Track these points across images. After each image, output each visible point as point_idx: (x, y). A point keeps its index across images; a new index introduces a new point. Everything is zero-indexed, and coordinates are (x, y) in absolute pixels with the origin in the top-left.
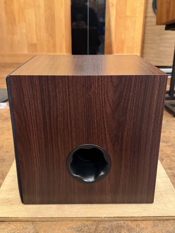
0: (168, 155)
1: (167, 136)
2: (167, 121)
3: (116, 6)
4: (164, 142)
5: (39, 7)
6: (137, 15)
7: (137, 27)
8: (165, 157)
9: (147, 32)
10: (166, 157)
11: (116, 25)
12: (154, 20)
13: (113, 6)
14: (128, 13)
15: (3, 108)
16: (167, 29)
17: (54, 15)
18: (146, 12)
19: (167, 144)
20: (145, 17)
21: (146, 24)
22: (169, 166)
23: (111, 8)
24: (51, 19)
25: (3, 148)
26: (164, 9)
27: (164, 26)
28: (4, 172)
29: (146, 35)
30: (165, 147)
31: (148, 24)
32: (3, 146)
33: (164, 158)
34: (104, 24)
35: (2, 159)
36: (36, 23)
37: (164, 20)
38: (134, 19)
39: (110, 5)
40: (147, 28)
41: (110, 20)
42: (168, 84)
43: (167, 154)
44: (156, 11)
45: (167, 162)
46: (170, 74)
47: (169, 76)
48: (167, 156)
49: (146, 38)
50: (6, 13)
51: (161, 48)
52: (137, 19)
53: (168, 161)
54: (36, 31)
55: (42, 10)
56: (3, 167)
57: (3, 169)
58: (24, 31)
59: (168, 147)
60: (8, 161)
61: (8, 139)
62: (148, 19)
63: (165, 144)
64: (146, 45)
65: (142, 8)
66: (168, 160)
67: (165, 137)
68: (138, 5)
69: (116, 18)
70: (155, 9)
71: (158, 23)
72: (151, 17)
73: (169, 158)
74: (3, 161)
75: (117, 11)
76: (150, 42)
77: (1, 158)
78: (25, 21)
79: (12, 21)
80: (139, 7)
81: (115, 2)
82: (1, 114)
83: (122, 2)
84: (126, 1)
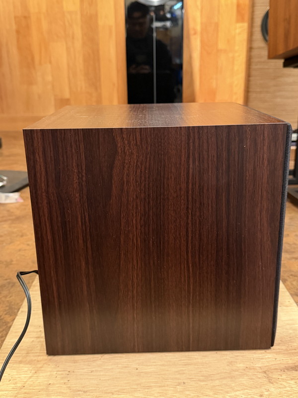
0: (293, 273)
1: (291, 243)
2: (291, 219)
3: (201, 33)
4: (287, 252)
5: (73, 38)
6: (237, 48)
7: (236, 68)
8: (288, 276)
9: (253, 73)
10: (291, 277)
11: (201, 66)
12: (265, 53)
13: (195, 33)
14: (221, 45)
15: (13, 201)
16: (286, 65)
17: (98, 51)
18: (250, 40)
19: (291, 256)
20: (250, 49)
21: (252, 60)
22: (296, 291)
23: (193, 38)
24: (93, 58)
25: (11, 264)
26: (281, 32)
27: (282, 61)
28: (13, 303)
29: (251, 78)
31: (254, 60)
32: (12, 261)
33: (287, 278)
34: (180, 66)
36: (68, 65)
37: (281, 50)
38: (231, 55)
39: (192, 32)
40: (254, 67)
41: (190, 57)
42: (292, 160)
43: (293, 271)
44: (267, 38)
45: (292, 284)
46: (294, 144)
47: (293, 145)
48: (292, 275)
49: (252, 83)
50: (19, 48)
51: (278, 100)
52: (237, 54)
53: (294, 283)
54: (69, 79)
55: (78, 44)
57: (11, 298)
58: (49, 78)
59: (294, 260)
61: (20, 250)
62: (255, 53)
63: (288, 256)
64: (252, 96)
65: (244, 36)
66: (294, 281)
67: (289, 244)
68: (238, 31)
69: (201, 53)
70: (266, 36)
71: (272, 56)
72: (260, 48)
73: (296, 278)
74: (12, 286)
75: (202, 42)
76: (258, 90)
78: (50, 62)
79: (28, 62)
80: (239, 34)
81: (199, 28)
82: (8, 211)
83: (211, 27)
84: (217, 25)
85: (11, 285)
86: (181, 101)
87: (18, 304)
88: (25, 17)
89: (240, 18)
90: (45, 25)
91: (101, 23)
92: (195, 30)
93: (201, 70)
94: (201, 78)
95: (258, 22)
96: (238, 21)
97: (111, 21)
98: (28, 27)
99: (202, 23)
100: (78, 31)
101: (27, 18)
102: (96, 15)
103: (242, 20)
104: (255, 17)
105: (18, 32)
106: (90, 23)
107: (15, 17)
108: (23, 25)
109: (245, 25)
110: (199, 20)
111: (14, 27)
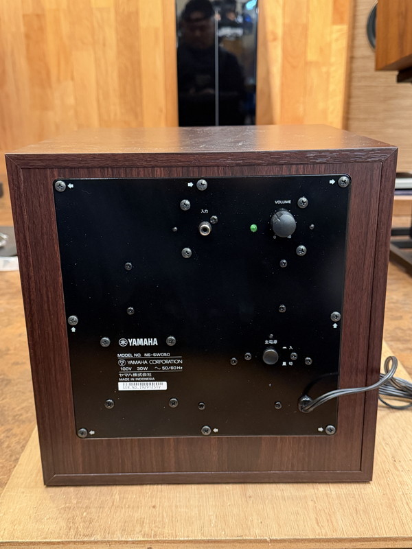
1: (405, 328)
3: (284, 39)
5: (104, 45)
6: (333, 59)
7: (332, 87)
9: (355, 92)
11: (282, 84)
12: (371, 64)
13: (275, 39)
14: (312, 56)
16: (400, 79)
17: (139, 62)
18: (351, 47)
19: (405, 346)
20: (351, 59)
21: (354, 75)
23: (271, 45)
24: (132, 72)
25: (7, 354)
26: (394, 31)
27: (396, 73)
28: (6, 408)
29: (353, 100)
30: (402, 350)
31: (356, 75)
35: (3, 380)
36: (98, 83)
37: (394, 57)
38: (324, 69)
39: (270, 37)
40: (355, 84)
41: (268, 73)
44: (375, 42)
49: (353, 106)
50: (30, 60)
52: (333, 69)
54: (98, 101)
55: (112, 53)
56: (4, 396)
57: (5, 400)
58: (71, 101)
60: (17, 385)
62: (358, 64)
64: (354, 124)
65: (343, 43)
68: (335, 36)
69: (283, 67)
70: (373, 38)
71: (381, 67)
72: (364, 57)
74: (6, 385)
75: (284, 51)
76: (362, 116)
77: (2, 377)
78: (72, 79)
79: (42, 79)
80: (337, 40)
81: (280, 32)
82: (7, 281)
83: (297, 31)
84: (305, 28)
85: (5, 382)
86: (253, 123)
87: (13, 409)
88: (38, 16)
89: (337, 18)
90: (65, 28)
91: (143, 24)
92: (274, 33)
93: (282, 91)
94: (282, 101)
95: (363, 20)
96: (334, 22)
97: (158, 22)
98: (42, 29)
99: (284, 25)
100: (111, 35)
101: (39, 17)
102: (137, 13)
103: (341, 21)
104: (358, 13)
105: (27, 36)
106: (128, 24)
107: (24, 16)
108: (35, 27)
109: (345, 28)
110: (280, 21)
111: (23, 29)
